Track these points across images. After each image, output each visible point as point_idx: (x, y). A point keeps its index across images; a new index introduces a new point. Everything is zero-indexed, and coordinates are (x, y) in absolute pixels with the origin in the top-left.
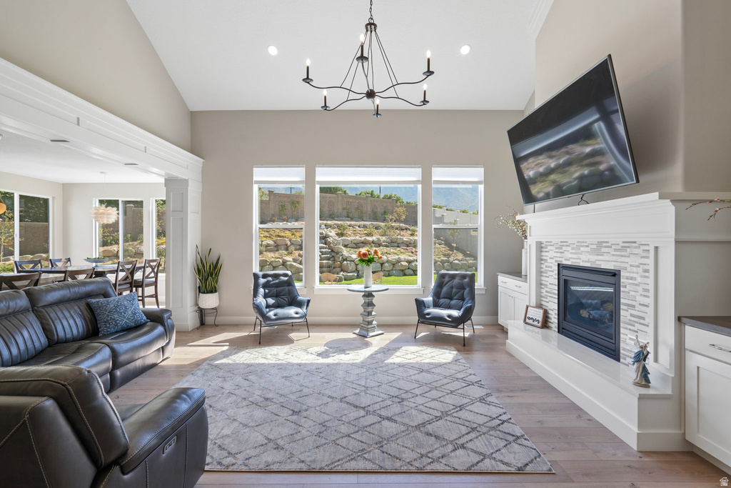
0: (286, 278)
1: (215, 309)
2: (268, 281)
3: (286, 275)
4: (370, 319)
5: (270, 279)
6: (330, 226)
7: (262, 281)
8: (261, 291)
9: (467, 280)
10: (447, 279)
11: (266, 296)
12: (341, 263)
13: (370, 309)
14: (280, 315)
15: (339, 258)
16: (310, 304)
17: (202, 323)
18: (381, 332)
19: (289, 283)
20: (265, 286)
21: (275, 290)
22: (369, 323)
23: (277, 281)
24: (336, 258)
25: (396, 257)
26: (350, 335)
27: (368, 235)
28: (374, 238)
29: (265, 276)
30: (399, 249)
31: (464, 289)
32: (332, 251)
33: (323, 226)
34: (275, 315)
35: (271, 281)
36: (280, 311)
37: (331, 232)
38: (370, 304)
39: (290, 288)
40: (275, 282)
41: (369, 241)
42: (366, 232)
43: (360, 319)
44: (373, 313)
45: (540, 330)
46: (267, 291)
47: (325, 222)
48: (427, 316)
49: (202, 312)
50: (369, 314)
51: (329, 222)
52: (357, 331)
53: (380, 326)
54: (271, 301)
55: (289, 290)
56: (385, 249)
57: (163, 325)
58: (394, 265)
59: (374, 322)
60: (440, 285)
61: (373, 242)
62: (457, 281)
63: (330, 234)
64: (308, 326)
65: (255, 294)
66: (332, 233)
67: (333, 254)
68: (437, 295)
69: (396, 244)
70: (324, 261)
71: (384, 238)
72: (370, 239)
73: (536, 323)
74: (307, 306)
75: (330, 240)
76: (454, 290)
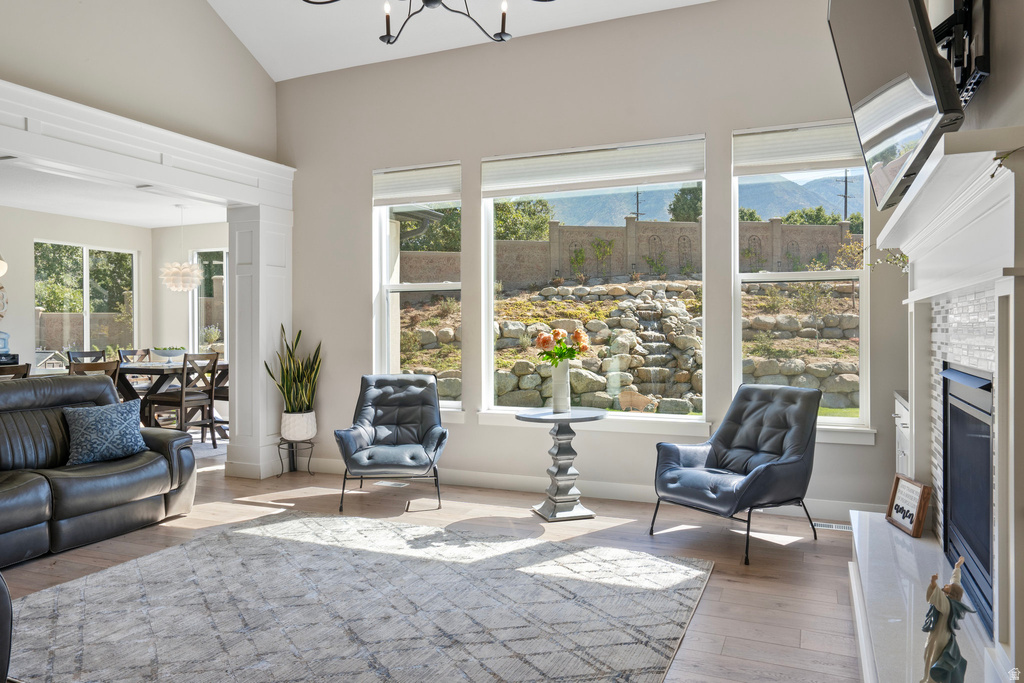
0: (420, 390)
1: (309, 442)
2: (385, 395)
3: (421, 383)
4: (562, 481)
5: (390, 389)
6: (678, 292)
7: (374, 392)
8: (371, 411)
9: (795, 408)
10: (752, 405)
11: (376, 423)
12: (691, 374)
13: (563, 460)
14: (378, 459)
15: (686, 361)
16: (445, 441)
17: (293, 468)
18: (588, 512)
19: (426, 401)
20: (378, 402)
21: (396, 412)
22: (564, 491)
23: (402, 394)
24: (681, 362)
25: (830, 361)
26: (524, 513)
27: (766, 310)
28: (780, 318)
29: (381, 383)
30: (843, 342)
31: (786, 427)
32: (673, 346)
33: (661, 293)
34: (370, 458)
35: (390, 394)
36: (383, 451)
37: (675, 304)
38: (566, 450)
39: (426, 408)
40: (397, 395)
41: (766, 324)
42: (763, 304)
43: (547, 481)
44: (571, 470)
45: (909, 540)
46: (380, 412)
47: (666, 284)
48: (671, 486)
49: (293, 448)
50: (562, 470)
51: (676, 284)
52: (537, 507)
53: (586, 500)
54: (384, 432)
55: (422, 413)
56: (806, 344)
57: (168, 458)
58: (822, 380)
59: (574, 491)
60: (736, 418)
61: (777, 327)
62: (774, 408)
63: (672, 309)
64: (437, 485)
65: (358, 416)
66: (679, 308)
67: (675, 353)
68: (725, 439)
69: (838, 332)
70: (651, 369)
71: (805, 318)
72: (769, 319)
73: (906, 522)
74: (439, 444)
75: (672, 322)
76: (765, 430)
